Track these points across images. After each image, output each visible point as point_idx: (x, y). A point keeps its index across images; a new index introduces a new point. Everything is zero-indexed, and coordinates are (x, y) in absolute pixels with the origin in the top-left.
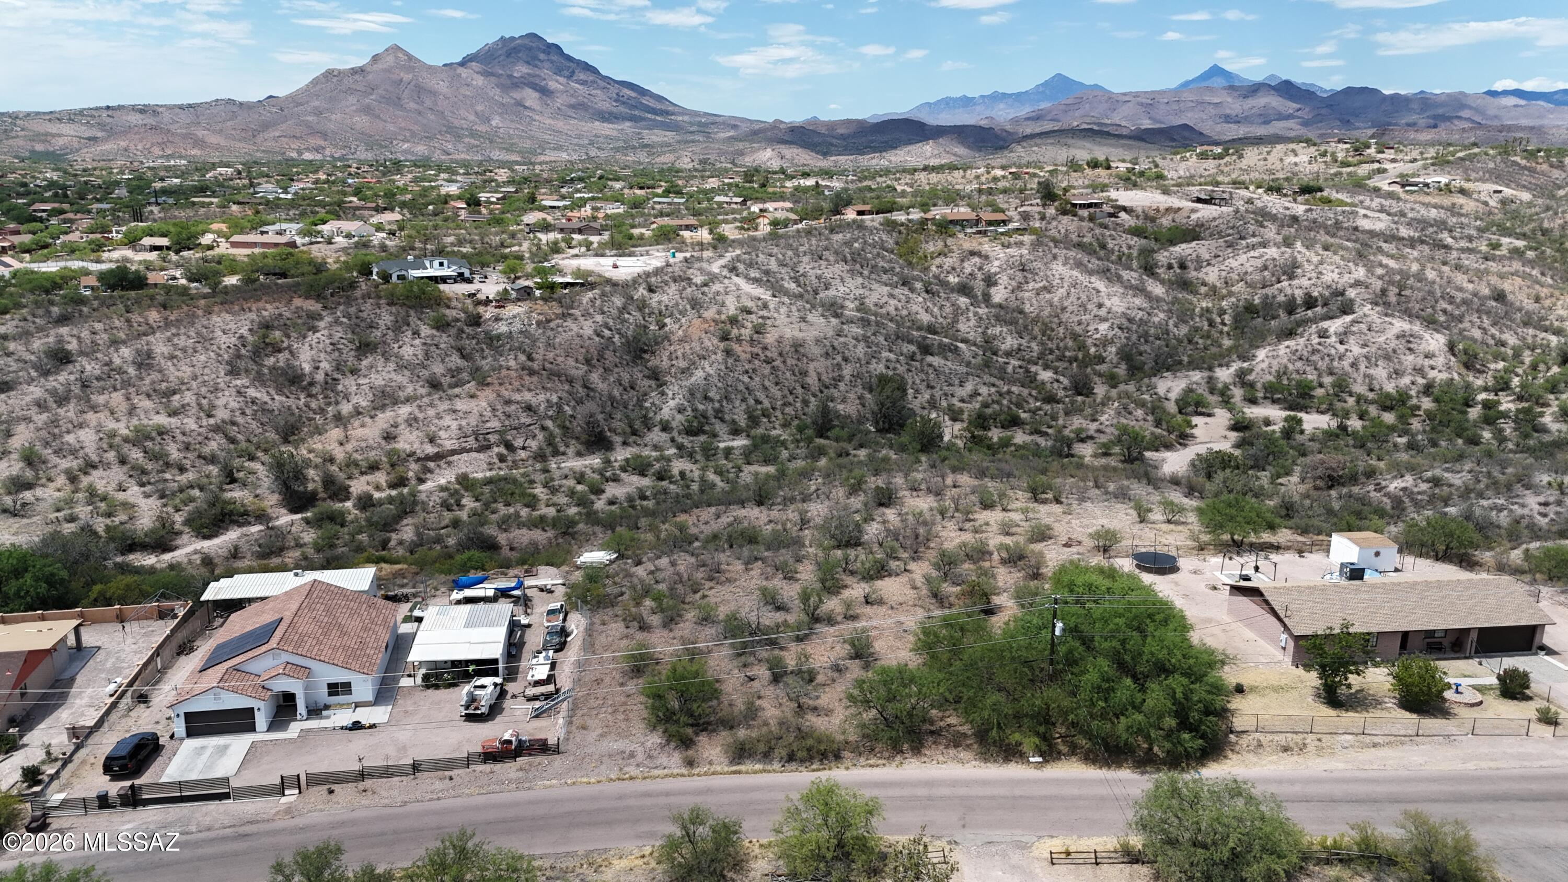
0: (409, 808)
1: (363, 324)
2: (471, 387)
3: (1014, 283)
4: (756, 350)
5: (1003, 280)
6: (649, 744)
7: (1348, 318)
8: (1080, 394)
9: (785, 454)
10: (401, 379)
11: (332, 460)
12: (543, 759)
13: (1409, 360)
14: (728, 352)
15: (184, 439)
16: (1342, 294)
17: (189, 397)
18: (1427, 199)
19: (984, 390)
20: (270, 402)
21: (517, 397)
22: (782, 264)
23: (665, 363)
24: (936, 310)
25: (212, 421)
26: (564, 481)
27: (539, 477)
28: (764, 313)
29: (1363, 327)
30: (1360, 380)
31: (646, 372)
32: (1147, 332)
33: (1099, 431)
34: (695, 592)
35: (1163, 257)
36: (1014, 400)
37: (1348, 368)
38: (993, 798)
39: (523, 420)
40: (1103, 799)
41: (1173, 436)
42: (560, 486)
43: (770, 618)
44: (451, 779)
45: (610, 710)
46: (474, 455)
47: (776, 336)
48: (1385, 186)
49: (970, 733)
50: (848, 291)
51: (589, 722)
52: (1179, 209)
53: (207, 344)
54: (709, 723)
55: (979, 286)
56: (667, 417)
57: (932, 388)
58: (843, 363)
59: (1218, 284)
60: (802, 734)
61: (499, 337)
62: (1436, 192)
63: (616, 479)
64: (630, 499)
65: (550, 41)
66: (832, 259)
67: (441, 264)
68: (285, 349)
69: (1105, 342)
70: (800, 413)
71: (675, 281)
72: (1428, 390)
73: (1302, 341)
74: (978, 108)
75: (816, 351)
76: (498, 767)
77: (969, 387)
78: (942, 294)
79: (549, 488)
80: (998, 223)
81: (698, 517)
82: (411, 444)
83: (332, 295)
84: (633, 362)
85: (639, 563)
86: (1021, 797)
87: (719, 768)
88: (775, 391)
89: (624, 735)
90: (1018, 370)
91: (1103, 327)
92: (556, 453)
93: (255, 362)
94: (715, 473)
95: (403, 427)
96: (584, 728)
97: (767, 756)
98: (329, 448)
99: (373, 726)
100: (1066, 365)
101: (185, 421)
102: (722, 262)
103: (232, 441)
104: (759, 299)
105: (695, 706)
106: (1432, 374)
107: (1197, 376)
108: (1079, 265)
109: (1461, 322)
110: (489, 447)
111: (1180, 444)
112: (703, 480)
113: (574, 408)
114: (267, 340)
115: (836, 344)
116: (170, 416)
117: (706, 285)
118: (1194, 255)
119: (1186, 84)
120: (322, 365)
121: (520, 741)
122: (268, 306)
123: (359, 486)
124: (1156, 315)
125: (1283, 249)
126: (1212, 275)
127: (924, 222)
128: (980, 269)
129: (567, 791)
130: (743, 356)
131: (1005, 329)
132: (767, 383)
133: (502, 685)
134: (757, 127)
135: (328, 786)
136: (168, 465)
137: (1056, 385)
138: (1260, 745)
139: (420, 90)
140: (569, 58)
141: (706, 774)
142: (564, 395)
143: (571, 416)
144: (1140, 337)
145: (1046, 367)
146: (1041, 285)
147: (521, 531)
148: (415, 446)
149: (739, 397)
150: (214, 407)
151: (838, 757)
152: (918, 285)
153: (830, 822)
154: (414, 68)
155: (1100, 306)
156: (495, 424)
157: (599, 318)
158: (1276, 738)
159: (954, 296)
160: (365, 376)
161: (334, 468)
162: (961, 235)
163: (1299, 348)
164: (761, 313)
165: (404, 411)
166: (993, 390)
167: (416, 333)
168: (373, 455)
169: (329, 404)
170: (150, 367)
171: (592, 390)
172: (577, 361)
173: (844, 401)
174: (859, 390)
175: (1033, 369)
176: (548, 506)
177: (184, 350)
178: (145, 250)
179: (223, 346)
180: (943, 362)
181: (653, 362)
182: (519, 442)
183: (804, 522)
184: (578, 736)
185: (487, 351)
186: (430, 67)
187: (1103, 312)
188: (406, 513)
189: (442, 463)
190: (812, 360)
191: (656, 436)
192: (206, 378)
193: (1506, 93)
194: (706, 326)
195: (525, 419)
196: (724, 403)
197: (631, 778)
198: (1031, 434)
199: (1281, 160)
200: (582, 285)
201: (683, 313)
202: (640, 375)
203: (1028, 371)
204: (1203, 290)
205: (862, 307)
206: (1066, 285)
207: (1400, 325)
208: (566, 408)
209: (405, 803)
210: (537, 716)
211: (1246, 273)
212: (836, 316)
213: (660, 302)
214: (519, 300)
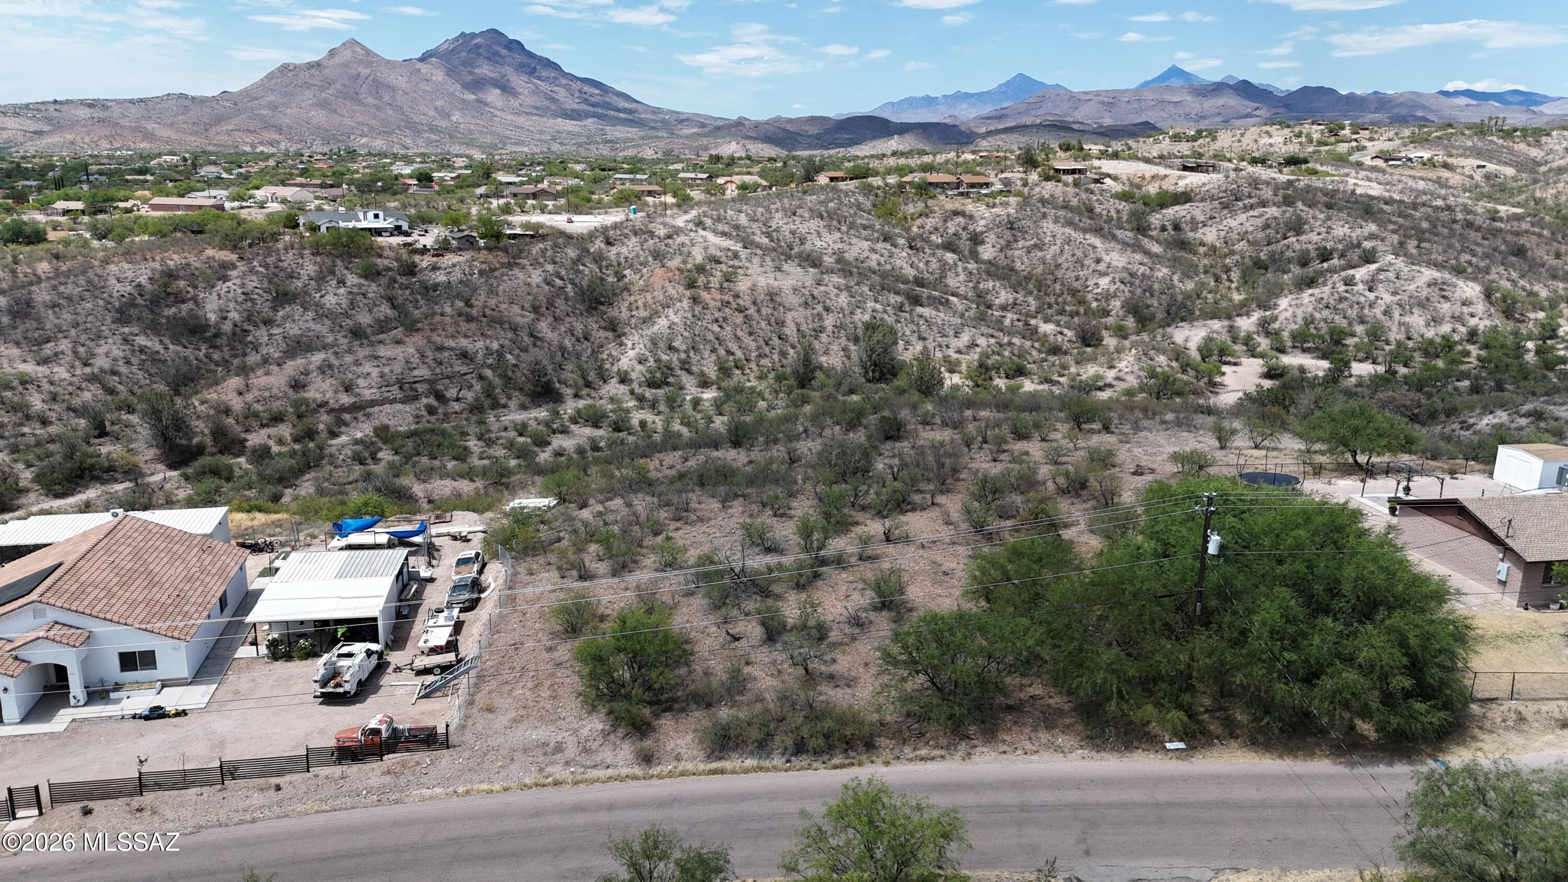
0: (205, 836)
1: (282, 274)
2: (398, 333)
3: (1002, 242)
4: (726, 298)
5: (991, 238)
6: (585, 732)
7: (1373, 267)
8: (1088, 346)
9: (762, 405)
10: (322, 328)
11: (227, 411)
12: (424, 757)
13: (1445, 308)
14: (695, 300)
15: (52, 388)
16: (1359, 245)
17: (64, 345)
18: (1413, 173)
19: (982, 341)
20: (162, 351)
21: (451, 343)
22: (753, 219)
23: (625, 314)
24: (921, 265)
25: (88, 370)
26: (503, 434)
27: (473, 429)
28: (736, 263)
29: (1391, 275)
30: (1395, 328)
31: (602, 324)
32: (1151, 287)
33: (1118, 379)
34: (656, 534)
35: (1155, 219)
36: (1016, 352)
37: (1380, 316)
38: (1123, 806)
39: (457, 369)
40: (1301, 805)
41: (1202, 383)
42: (498, 438)
43: (758, 562)
44: (278, 788)
45: (530, 685)
46: (399, 406)
47: (749, 284)
48: (1368, 161)
49: (1066, 707)
50: (825, 245)
51: (498, 701)
52: (1166, 176)
53: (97, 292)
54: (675, 700)
55: (964, 244)
56: (626, 368)
57: (924, 339)
58: (824, 313)
59: (1218, 245)
60: (814, 713)
61: (436, 287)
62: (1420, 166)
63: (564, 431)
64: (581, 451)
65: (511, 37)
66: (806, 215)
67: (376, 216)
68: (190, 299)
69: (1108, 296)
70: (778, 365)
71: (636, 234)
72: (1472, 335)
73: (1327, 289)
74: (941, 108)
75: (795, 300)
76: (353, 770)
77: (965, 338)
78: (927, 250)
79: (485, 441)
80: (981, 185)
81: (661, 461)
82: (324, 393)
83: (250, 246)
84: (587, 311)
85: (583, 506)
86: (1168, 804)
87: (690, 766)
88: (748, 340)
89: (549, 718)
90: (1016, 323)
91: (1104, 282)
92: (496, 405)
93: (152, 311)
94: (682, 424)
95: (315, 374)
96: (490, 710)
97: (762, 746)
98: (223, 397)
99: (182, 713)
100: (1067, 319)
101: (55, 370)
102: (688, 217)
103: (111, 391)
104: (729, 250)
105: (654, 674)
106: (1473, 322)
107: (1216, 325)
108: (1069, 223)
109: (1488, 274)
110: (416, 398)
111: (1212, 392)
112: (666, 429)
113: (518, 357)
114: (169, 290)
115: (816, 293)
116: (38, 364)
117: (669, 237)
118: (1188, 217)
119: (1146, 84)
120: (231, 315)
121: (395, 730)
122: (175, 257)
123: (255, 439)
124: (1159, 270)
125: (1284, 208)
126: (1210, 235)
127: (901, 186)
128: (965, 229)
129: (456, 804)
130: (712, 304)
131: (998, 284)
132: (739, 333)
133: (380, 655)
134: (721, 124)
135: (82, 804)
136: (28, 417)
137: (1059, 338)
138: (1521, 719)
139: (378, 86)
140: (531, 55)
141: (670, 775)
142: (507, 343)
143: (515, 366)
144: (1145, 291)
145: (1047, 320)
146: (1032, 242)
147: (443, 482)
148: (328, 396)
149: (708, 347)
150: (93, 355)
151: (870, 746)
152: (901, 241)
153: (879, 854)
154: (371, 63)
155: (1098, 261)
156: (423, 372)
157: (550, 268)
158: (1545, 707)
159: (940, 253)
160: (279, 326)
161: (231, 421)
162: (942, 197)
163: (1325, 296)
164: (731, 263)
165: (318, 358)
166: (992, 341)
167: (342, 282)
168: (276, 405)
169: (236, 356)
170: (27, 315)
171: (540, 339)
172: (523, 308)
173: (827, 352)
174: (843, 341)
175: (1033, 322)
176: (481, 458)
177: (69, 299)
178: (58, 214)
179: (115, 294)
180: (934, 312)
181: (613, 312)
182: (452, 393)
183: (793, 460)
184: (480, 721)
185: (422, 302)
186: (389, 62)
187: (1102, 267)
188: (310, 468)
189: (360, 415)
190: (790, 310)
191: (613, 388)
192: (89, 325)
193: (1457, 93)
194: (670, 274)
195: (460, 367)
196: (692, 354)
197: (556, 783)
198: (1041, 383)
199: (1256, 141)
200: (532, 236)
201: (645, 264)
202: (595, 326)
203: (1027, 324)
204: (1202, 250)
205: (840, 260)
206: (1058, 242)
207: (1429, 274)
208: (509, 356)
209: (199, 828)
210: (427, 696)
211: (1246, 232)
212: (814, 266)
213: (618, 254)
214: (460, 249)
